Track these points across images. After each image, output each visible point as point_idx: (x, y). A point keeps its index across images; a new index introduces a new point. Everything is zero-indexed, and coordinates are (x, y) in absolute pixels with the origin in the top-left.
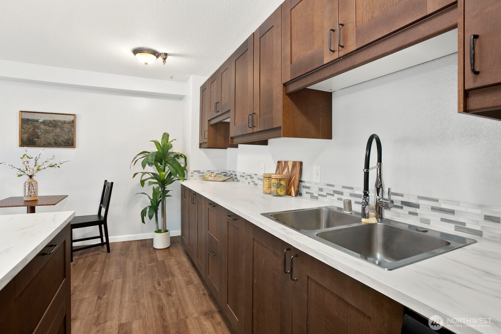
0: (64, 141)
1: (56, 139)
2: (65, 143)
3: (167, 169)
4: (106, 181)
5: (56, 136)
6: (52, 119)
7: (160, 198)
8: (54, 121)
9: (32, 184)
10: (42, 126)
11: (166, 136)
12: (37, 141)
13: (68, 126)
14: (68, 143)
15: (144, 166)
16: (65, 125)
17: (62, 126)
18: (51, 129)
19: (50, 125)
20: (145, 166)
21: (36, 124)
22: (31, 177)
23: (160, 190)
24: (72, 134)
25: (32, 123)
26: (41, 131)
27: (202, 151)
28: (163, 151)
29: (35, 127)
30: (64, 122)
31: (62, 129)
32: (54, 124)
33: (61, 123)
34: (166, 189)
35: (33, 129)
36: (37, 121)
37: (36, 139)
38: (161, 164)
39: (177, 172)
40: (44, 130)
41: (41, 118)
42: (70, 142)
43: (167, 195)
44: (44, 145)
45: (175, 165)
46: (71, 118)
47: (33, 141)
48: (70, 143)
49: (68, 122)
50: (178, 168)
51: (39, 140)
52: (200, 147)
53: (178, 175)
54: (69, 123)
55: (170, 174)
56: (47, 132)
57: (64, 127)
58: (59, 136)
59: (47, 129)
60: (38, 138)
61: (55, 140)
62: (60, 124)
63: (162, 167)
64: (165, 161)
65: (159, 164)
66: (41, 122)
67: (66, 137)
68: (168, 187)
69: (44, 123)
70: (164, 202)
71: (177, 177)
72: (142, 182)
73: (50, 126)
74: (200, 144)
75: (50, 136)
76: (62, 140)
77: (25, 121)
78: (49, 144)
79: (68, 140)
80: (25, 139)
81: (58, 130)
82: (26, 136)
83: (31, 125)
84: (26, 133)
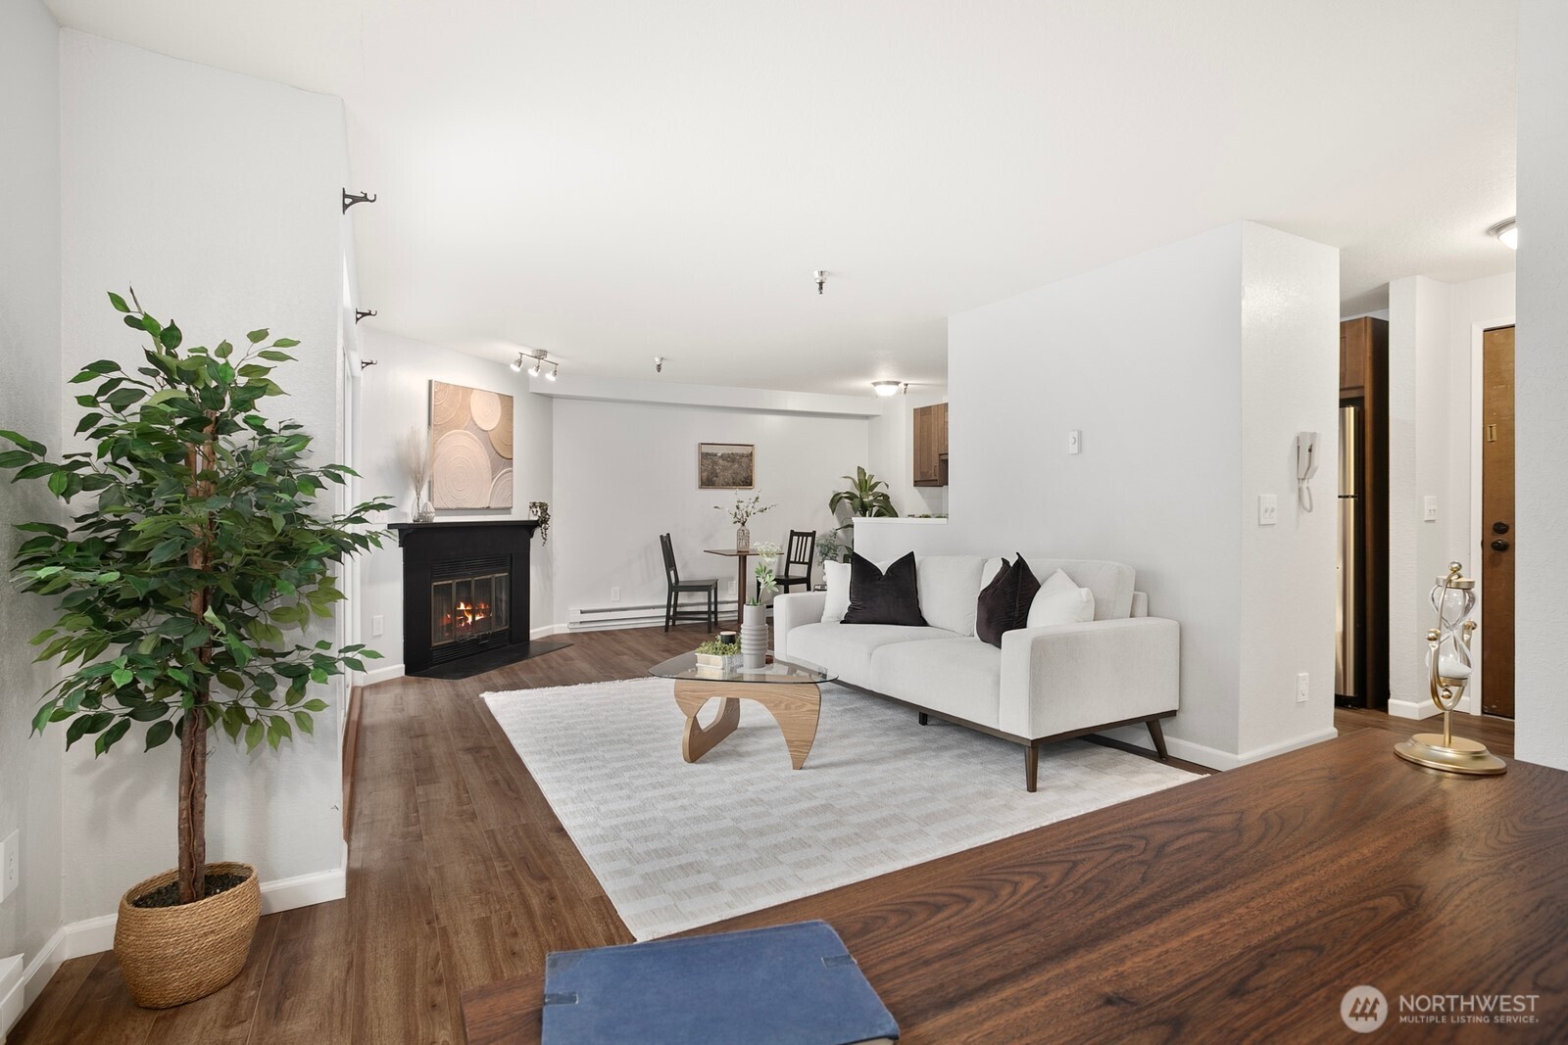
0: (743, 478)
1: (734, 477)
2: (744, 482)
5: (734, 473)
6: (729, 452)
8: (732, 454)
9: (744, 536)
10: (721, 461)
11: (861, 471)
12: (715, 481)
13: (747, 461)
16: (744, 461)
17: (740, 460)
18: (729, 464)
19: (728, 460)
21: (715, 458)
24: (751, 471)
25: (710, 459)
26: (719, 468)
27: (916, 490)
29: (715, 463)
30: (742, 456)
31: (740, 463)
32: (731, 458)
35: (712, 466)
36: (716, 455)
37: (715, 479)
40: (722, 467)
41: (720, 451)
42: (748, 480)
44: (721, 485)
46: (746, 451)
47: (712, 480)
48: (747, 482)
49: (746, 456)
51: (717, 479)
52: (915, 485)
54: (748, 457)
56: (725, 469)
58: (737, 473)
59: (726, 465)
60: (717, 477)
61: (733, 479)
62: (738, 458)
66: (719, 457)
67: (745, 474)
69: (722, 457)
74: (915, 481)
75: (728, 474)
76: (739, 478)
77: (704, 456)
78: (728, 484)
79: (747, 478)
80: (704, 478)
81: (737, 466)
82: (705, 474)
83: (710, 462)
84: (705, 470)
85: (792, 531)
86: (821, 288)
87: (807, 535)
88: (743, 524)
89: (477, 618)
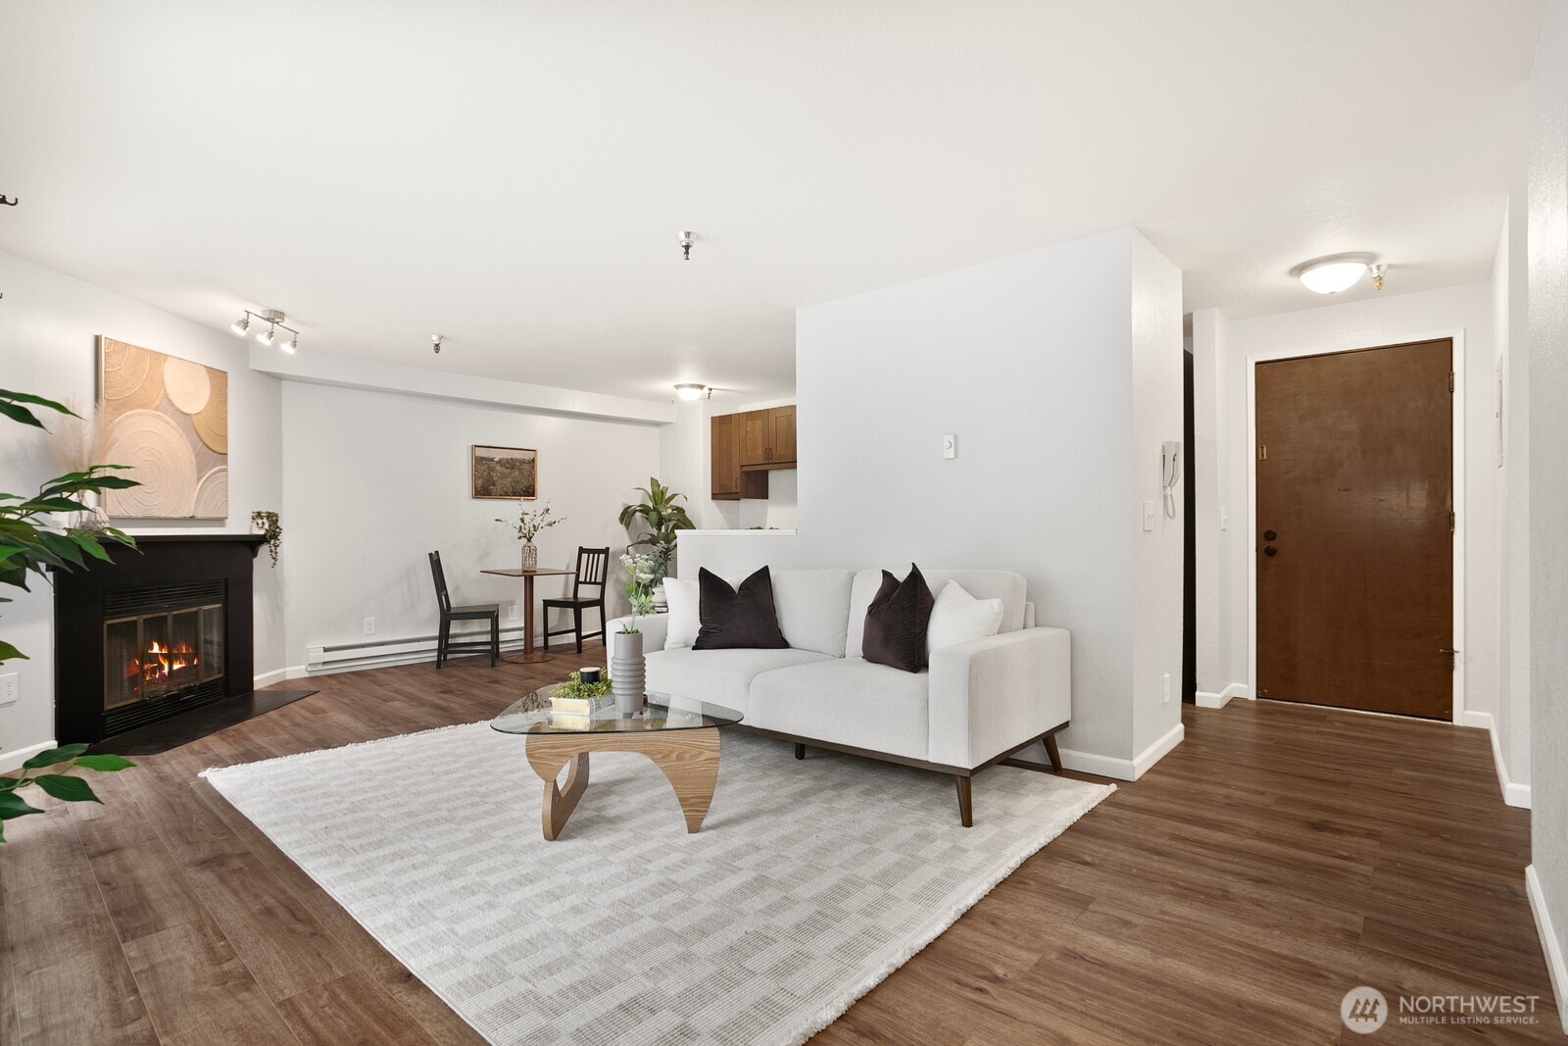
0: (524, 488)
1: (513, 486)
5: (513, 481)
6: (509, 456)
8: (514, 460)
9: (530, 553)
10: (498, 467)
11: (654, 482)
12: (492, 490)
13: (528, 468)
16: (525, 466)
17: (519, 467)
18: (508, 472)
19: (508, 466)
21: (492, 464)
24: (534, 479)
25: (486, 463)
26: (497, 475)
27: (713, 504)
29: (491, 470)
30: (523, 462)
31: (521, 471)
32: (510, 464)
35: (488, 473)
36: (492, 460)
37: (492, 487)
40: (500, 474)
41: (498, 455)
42: (530, 489)
44: (500, 495)
46: (528, 456)
47: (488, 490)
48: (529, 492)
49: (527, 461)
51: (494, 488)
52: (713, 498)
54: (529, 463)
56: (504, 476)
57: (523, 468)
58: (518, 482)
59: (504, 472)
60: (494, 485)
61: (513, 488)
62: (518, 464)
66: (496, 462)
67: (526, 482)
69: (500, 462)
73: (507, 468)
74: (713, 494)
75: (507, 482)
76: (521, 487)
77: (479, 462)
78: (507, 494)
79: (528, 488)
80: (479, 486)
81: (517, 473)
82: (480, 482)
83: (486, 466)
84: (480, 477)
85: (581, 548)
86: (687, 253)
87: (599, 551)
88: (529, 540)
89: (176, 666)
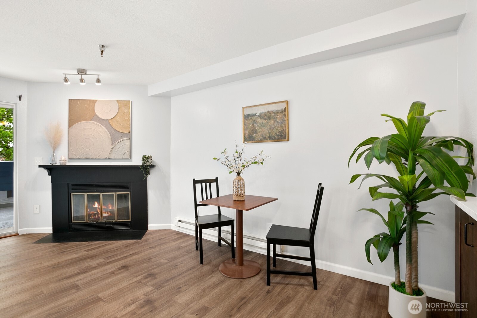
0: (277, 133)
1: (270, 132)
2: (278, 136)
3: (419, 169)
4: (320, 184)
5: (270, 129)
6: (266, 111)
7: (404, 224)
8: (269, 112)
9: (238, 184)
10: (259, 120)
11: (418, 107)
12: (255, 137)
13: (280, 116)
14: (281, 136)
15: (368, 163)
17: (275, 117)
18: (266, 121)
19: (265, 117)
20: (371, 162)
21: (255, 118)
22: (239, 174)
23: (404, 210)
24: (285, 125)
25: (251, 118)
26: (258, 125)
28: (410, 134)
29: (254, 122)
30: (277, 112)
31: (275, 119)
32: (267, 116)
33: (274, 113)
34: (418, 210)
35: (252, 124)
36: (255, 115)
37: (255, 135)
38: (407, 160)
39: (444, 176)
40: (260, 124)
41: (258, 111)
42: (283, 134)
43: (420, 219)
44: (261, 140)
45: (438, 161)
46: (281, 107)
47: (252, 136)
48: (283, 136)
49: (280, 111)
50: (446, 168)
51: (257, 135)
53: (446, 184)
54: (282, 112)
55: (427, 182)
56: (263, 125)
57: (277, 117)
59: (263, 122)
60: (256, 133)
61: (270, 134)
62: (273, 115)
63: (408, 165)
64: (415, 154)
65: (403, 160)
66: (258, 116)
67: (279, 129)
68: (422, 206)
69: (260, 116)
70: (414, 233)
71: (442, 187)
72: (373, 191)
73: (265, 119)
75: (265, 130)
76: (275, 132)
77: (246, 117)
78: (265, 138)
79: (281, 132)
80: (247, 135)
81: (272, 122)
82: (247, 132)
83: (251, 120)
84: (247, 128)
